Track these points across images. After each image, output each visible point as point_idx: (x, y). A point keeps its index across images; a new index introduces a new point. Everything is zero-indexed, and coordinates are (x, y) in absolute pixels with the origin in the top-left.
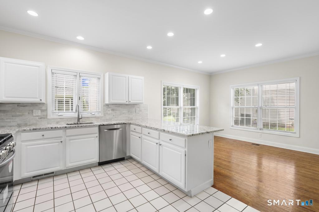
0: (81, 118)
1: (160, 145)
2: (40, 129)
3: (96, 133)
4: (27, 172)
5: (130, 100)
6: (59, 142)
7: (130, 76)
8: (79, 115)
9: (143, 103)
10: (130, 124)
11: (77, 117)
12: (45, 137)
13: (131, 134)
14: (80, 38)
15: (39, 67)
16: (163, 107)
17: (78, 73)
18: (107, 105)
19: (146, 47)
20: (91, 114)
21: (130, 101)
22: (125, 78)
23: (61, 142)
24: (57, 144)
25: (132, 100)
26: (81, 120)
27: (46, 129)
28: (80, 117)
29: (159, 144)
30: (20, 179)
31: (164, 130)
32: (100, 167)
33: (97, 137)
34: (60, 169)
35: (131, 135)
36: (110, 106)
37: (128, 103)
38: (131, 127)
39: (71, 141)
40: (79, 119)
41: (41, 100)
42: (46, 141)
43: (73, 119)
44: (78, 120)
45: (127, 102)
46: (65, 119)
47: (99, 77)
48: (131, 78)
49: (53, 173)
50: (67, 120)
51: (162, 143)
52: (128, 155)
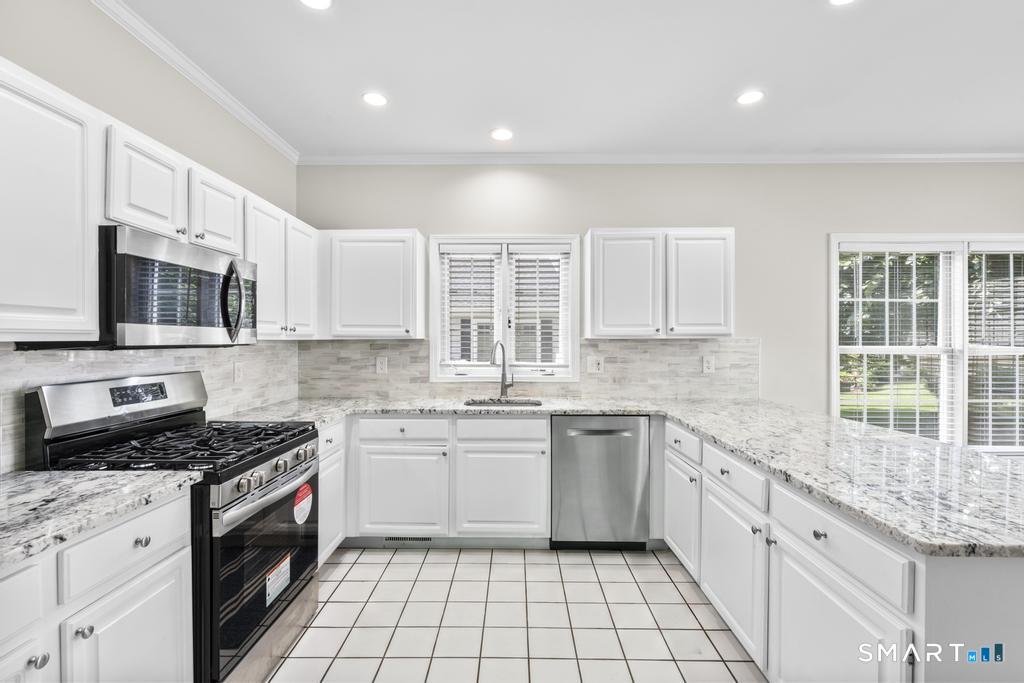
0: (511, 385)
1: (769, 542)
2: (396, 414)
3: (543, 440)
4: (372, 523)
5: (672, 324)
6: (439, 454)
7: (673, 232)
8: (504, 375)
9: (729, 335)
10: (664, 418)
11: (500, 380)
12: (408, 434)
13: (666, 457)
14: (502, 135)
15: (403, 241)
16: (837, 349)
17: (505, 246)
18: (593, 344)
19: (736, 99)
20: (542, 373)
21: (672, 330)
22: (650, 242)
23: (445, 454)
24: (435, 458)
25: (679, 324)
26: (509, 391)
27: (408, 414)
28: (509, 381)
29: (764, 535)
30: (358, 535)
31: (788, 478)
32: (552, 558)
33: (543, 453)
34: (441, 532)
35: (666, 462)
36: (601, 346)
37: (664, 337)
38: (667, 428)
39: (470, 456)
40: (505, 387)
41: (407, 331)
42: (409, 447)
43: (490, 385)
44: (504, 392)
45: (658, 330)
46: (470, 385)
47: (566, 248)
48: (676, 239)
49: (429, 539)
50: (476, 389)
51: (777, 533)
52: (655, 534)
